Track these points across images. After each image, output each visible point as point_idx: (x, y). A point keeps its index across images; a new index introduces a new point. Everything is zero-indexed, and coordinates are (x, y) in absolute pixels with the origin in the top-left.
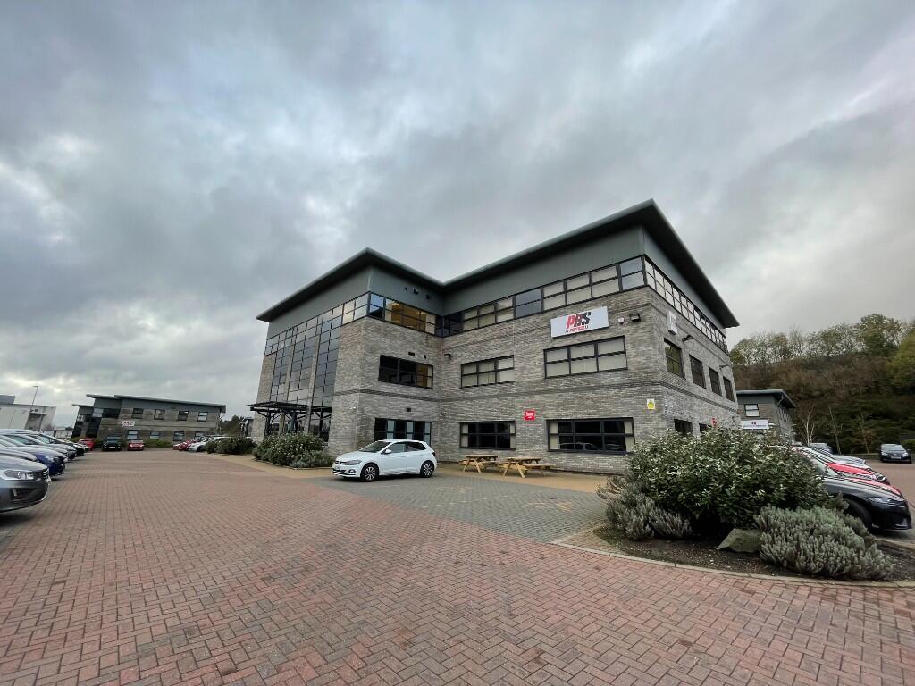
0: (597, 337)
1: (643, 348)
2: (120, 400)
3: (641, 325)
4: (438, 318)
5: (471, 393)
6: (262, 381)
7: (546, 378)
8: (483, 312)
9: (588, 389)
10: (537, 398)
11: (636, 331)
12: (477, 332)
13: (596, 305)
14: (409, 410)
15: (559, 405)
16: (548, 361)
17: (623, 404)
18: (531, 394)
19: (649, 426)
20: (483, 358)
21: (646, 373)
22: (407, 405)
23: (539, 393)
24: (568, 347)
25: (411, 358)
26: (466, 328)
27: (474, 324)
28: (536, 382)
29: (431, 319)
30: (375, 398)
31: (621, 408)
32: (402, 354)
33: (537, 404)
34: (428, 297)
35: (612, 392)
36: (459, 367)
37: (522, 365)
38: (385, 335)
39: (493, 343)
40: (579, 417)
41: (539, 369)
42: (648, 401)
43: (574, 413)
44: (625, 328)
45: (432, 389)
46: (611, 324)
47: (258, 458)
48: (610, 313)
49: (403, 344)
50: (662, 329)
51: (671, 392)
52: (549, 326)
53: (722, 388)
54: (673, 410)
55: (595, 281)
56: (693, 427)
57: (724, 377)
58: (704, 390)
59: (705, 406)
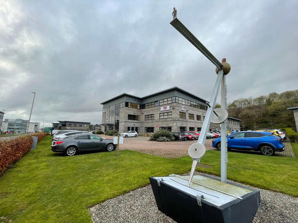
0: (168, 111)
1: (174, 114)
2: (66, 122)
3: (174, 110)
4: (140, 105)
5: (147, 121)
6: (103, 118)
8: (149, 104)
9: (166, 121)
13: (168, 105)
15: (162, 124)
16: (160, 115)
17: (171, 124)
18: (157, 122)
19: (174, 128)
20: (149, 114)
21: (175, 118)
22: (134, 124)
24: (163, 113)
27: (147, 107)
28: (158, 120)
30: (127, 123)
32: (132, 114)
33: (158, 124)
34: (138, 101)
35: (170, 122)
36: (145, 116)
37: (156, 116)
38: (129, 110)
39: (150, 111)
42: (175, 123)
45: (139, 120)
46: (170, 109)
47: (106, 135)
48: (170, 107)
49: (132, 111)
50: (179, 110)
51: (180, 122)
52: (160, 109)
53: (202, 119)
54: (180, 125)
55: (168, 100)
56: (187, 128)
57: (203, 116)
58: (193, 120)
59: (193, 123)
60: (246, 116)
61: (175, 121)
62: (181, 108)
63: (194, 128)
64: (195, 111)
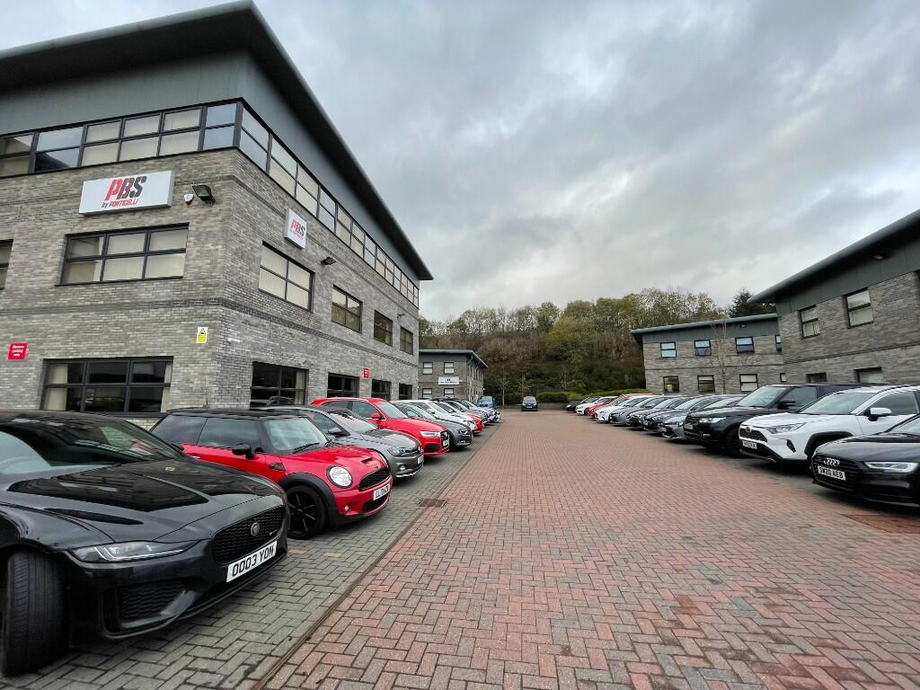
0: (149, 220)
1: (210, 246)
3: (215, 208)
7: (62, 284)
9: (120, 307)
10: (36, 321)
11: (206, 217)
13: (160, 169)
15: (70, 333)
16: (72, 256)
17: (165, 333)
18: (27, 312)
19: (193, 370)
21: (206, 285)
23: (44, 310)
24: (108, 235)
28: (41, 291)
31: (161, 340)
33: (34, 331)
35: (153, 314)
37: (22, 258)
40: (97, 354)
41: (50, 269)
42: (200, 329)
43: (90, 349)
44: (192, 211)
46: (175, 202)
48: (177, 185)
50: (264, 229)
51: (255, 321)
52: (79, 195)
53: (396, 338)
54: (255, 348)
55: (168, 128)
56: (310, 375)
57: (401, 327)
58: (356, 334)
59: (351, 353)
60: (494, 356)
61: (210, 310)
62: (284, 225)
63: (357, 379)
64: (371, 288)
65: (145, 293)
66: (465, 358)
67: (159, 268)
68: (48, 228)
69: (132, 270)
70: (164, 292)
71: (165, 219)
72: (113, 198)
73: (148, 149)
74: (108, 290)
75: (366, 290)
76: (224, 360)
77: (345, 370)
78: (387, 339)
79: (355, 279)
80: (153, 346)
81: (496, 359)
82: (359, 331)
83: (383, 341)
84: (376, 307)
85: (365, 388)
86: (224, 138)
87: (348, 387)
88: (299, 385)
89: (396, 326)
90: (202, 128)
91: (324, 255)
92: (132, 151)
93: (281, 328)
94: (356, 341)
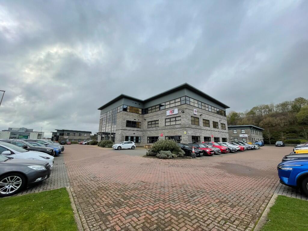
0: (176, 116)
1: (184, 119)
2: (63, 131)
3: (184, 113)
4: (142, 109)
5: (150, 129)
6: (100, 126)
7: (165, 126)
8: (153, 108)
9: (173, 129)
10: (163, 131)
11: (183, 115)
12: (151, 113)
13: (176, 108)
14: (134, 134)
15: (168, 133)
16: (166, 121)
17: (180, 132)
19: (184, 138)
20: (152, 120)
21: (185, 125)
22: (134, 132)
23: (164, 129)
24: (170, 118)
25: (135, 121)
26: (149, 112)
27: (150, 111)
28: (163, 127)
29: (140, 110)
30: (125, 131)
31: (179, 133)
32: (132, 120)
34: (139, 104)
35: (178, 129)
36: (147, 122)
37: (160, 122)
38: (128, 115)
39: (154, 116)
40: (172, 135)
41: (164, 124)
42: (185, 132)
43: (170, 135)
44: (181, 114)
45: (141, 128)
47: (99, 146)
48: (179, 110)
49: (132, 117)
50: (191, 114)
51: (191, 129)
52: (166, 113)
53: (220, 126)
54: (192, 134)
55: (176, 102)
56: (201, 138)
57: (221, 123)
58: (209, 128)
59: (208, 132)
60: (269, 124)
61: (186, 129)
62: (193, 112)
63: (210, 137)
64: (211, 116)
65: (177, 126)
66: (249, 128)
67: (178, 123)
68: (163, 118)
69: (174, 123)
70: (179, 126)
71: (178, 116)
72: (171, 113)
73: (173, 105)
74: (171, 126)
75: (210, 117)
76: (189, 136)
77: (207, 136)
78: (217, 128)
79: (207, 116)
80: (179, 134)
81: (270, 126)
82: (209, 127)
83: (216, 128)
84: (213, 120)
85: (212, 140)
86: (184, 102)
87: (208, 139)
88: (199, 139)
89: (219, 123)
90: (181, 101)
91: (200, 114)
92: (172, 106)
93: (195, 129)
94: (209, 129)
